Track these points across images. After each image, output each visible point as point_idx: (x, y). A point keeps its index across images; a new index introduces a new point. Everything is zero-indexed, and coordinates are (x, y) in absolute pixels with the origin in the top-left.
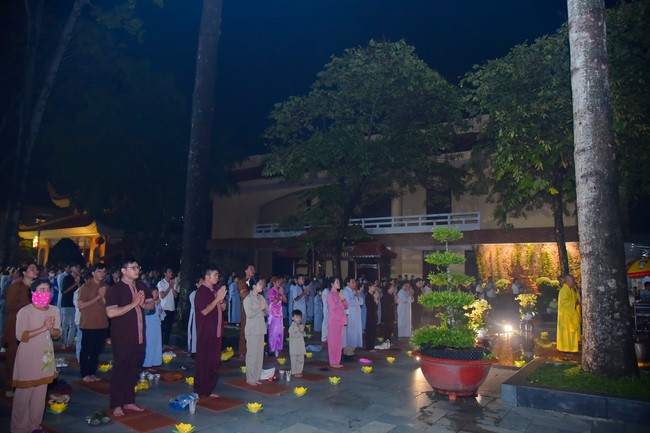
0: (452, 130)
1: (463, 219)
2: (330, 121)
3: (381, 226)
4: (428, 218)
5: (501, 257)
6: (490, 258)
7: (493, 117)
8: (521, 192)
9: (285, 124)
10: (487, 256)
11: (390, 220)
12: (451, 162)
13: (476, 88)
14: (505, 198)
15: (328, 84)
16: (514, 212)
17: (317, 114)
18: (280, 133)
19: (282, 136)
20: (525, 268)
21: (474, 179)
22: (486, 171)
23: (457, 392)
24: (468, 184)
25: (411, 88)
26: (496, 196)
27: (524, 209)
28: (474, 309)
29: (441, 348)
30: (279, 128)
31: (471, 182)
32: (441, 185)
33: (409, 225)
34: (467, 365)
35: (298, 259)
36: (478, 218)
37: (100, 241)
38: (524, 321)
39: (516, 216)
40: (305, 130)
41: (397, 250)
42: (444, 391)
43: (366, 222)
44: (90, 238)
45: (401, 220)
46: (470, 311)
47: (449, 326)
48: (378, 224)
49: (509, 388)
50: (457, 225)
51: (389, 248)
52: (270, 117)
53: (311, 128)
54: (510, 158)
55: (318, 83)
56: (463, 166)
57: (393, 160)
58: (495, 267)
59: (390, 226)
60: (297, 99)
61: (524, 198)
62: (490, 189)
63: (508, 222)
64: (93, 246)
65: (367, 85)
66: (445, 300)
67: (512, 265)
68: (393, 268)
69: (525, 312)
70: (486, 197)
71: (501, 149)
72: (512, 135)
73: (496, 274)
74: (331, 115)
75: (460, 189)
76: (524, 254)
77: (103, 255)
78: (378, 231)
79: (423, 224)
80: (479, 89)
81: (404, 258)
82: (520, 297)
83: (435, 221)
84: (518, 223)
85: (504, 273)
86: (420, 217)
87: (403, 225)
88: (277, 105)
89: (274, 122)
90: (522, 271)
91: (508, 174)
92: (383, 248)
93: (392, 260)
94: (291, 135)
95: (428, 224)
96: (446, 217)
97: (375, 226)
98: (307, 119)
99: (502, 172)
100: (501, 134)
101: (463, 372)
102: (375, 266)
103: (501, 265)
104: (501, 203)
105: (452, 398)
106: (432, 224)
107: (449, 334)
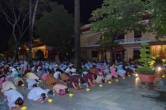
0: (142, 14)
1: (145, 39)
2: (107, 14)
3: (122, 42)
4: (135, 39)
5: (157, 49)
6: (153, 50)
7: (155, 11)
8: (163, 31)
9: (95, 16)
10: (152, 49)
11: (124, 40)
12: (142, 24)
13: (150, 2)
14: (158, 33)
15: (106, 4)
16: (161, 36)
17: (104, 13)
18: (94, 19)
19: (95, 19)
20: (164, 52)
21: (149, 28)
22: (152, 26)
23: (148, 82)
24: (147, 29)
25: (130, 4)
26: (156, 32)
27: (164, 36)
28: (151, 63)
29: (144, 72)
30: (94, 17)
31: (148, 29)
32: (139, 30)
33: (130, 41)
34: (150, 76)
35: (99, 52)
36: (150, 39)
37: (46, 50)
38: (164, 66)
39: (161, 38)
40: (101, 17)
41: (126, 48)
42: (145, 82)
43: (117, 41)
44: (44, 49)
45: (127, 40)
46: (150, 63)
47: (146, 67)
48: (121, 42)
49: (162, 81)
50: (143, 41)
51: (124, 48)
52: (91, 14)
53: (102, 17)
54: (160, 22)
55: (103, 4)
56: (146, 24)
57: (126, 24)
58: (155, 52)
59: (124, 42)
60: (99, 9)
61: (164, 33)
62: (154, 30)
63: (159, 39)
64: (45, 51)
65: (118, 4)
66: (145, 60)
67: (160, 51)
68: (125, 53)
69: (164, 64)
70: (153, 33)
71: (158, 20)
72: (161, 16)
73: (155, 54)
74: (108, 13)
75: (145, 31)
76: (163, 48)
77: (47, 53)
78: (121, 43)
79: (133, 41)
80: (151, 3)
81: (128, 50)
82: (163, 60)
83: (137, 40)
84: (162, 40)
85: (158, 54)
86: (133, 39)
87: (128, 41)
88: (93, 11)
89: (92, 16)
90: (163, 53)
91: (160, 26)
92: (123, 48)
93: (125, 51)
94: (97, 19)
95: (135, 41)
96: (140, 39)
97: (120, 42)
98: (101, 14)
99: (158, 26)
100: (158, 15)
101: (150, 78)
102: (120, 53)
103: (157, 51)
104: (157, 34)
105: (147, 84)
106: (136, 41)
107: (146, 68)
